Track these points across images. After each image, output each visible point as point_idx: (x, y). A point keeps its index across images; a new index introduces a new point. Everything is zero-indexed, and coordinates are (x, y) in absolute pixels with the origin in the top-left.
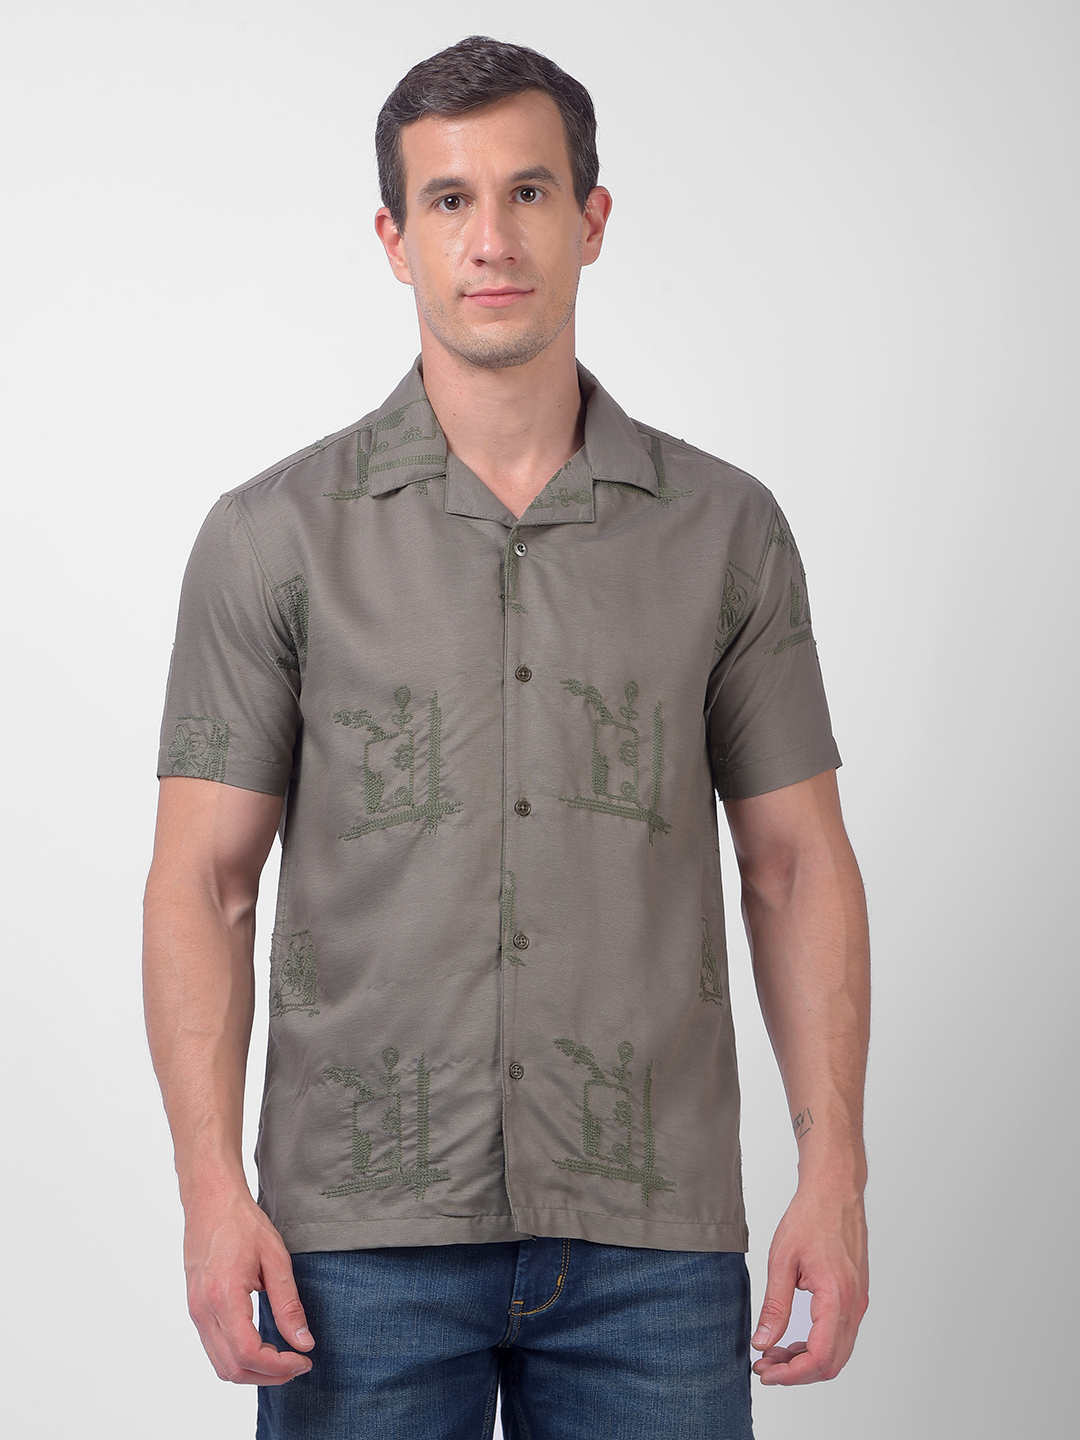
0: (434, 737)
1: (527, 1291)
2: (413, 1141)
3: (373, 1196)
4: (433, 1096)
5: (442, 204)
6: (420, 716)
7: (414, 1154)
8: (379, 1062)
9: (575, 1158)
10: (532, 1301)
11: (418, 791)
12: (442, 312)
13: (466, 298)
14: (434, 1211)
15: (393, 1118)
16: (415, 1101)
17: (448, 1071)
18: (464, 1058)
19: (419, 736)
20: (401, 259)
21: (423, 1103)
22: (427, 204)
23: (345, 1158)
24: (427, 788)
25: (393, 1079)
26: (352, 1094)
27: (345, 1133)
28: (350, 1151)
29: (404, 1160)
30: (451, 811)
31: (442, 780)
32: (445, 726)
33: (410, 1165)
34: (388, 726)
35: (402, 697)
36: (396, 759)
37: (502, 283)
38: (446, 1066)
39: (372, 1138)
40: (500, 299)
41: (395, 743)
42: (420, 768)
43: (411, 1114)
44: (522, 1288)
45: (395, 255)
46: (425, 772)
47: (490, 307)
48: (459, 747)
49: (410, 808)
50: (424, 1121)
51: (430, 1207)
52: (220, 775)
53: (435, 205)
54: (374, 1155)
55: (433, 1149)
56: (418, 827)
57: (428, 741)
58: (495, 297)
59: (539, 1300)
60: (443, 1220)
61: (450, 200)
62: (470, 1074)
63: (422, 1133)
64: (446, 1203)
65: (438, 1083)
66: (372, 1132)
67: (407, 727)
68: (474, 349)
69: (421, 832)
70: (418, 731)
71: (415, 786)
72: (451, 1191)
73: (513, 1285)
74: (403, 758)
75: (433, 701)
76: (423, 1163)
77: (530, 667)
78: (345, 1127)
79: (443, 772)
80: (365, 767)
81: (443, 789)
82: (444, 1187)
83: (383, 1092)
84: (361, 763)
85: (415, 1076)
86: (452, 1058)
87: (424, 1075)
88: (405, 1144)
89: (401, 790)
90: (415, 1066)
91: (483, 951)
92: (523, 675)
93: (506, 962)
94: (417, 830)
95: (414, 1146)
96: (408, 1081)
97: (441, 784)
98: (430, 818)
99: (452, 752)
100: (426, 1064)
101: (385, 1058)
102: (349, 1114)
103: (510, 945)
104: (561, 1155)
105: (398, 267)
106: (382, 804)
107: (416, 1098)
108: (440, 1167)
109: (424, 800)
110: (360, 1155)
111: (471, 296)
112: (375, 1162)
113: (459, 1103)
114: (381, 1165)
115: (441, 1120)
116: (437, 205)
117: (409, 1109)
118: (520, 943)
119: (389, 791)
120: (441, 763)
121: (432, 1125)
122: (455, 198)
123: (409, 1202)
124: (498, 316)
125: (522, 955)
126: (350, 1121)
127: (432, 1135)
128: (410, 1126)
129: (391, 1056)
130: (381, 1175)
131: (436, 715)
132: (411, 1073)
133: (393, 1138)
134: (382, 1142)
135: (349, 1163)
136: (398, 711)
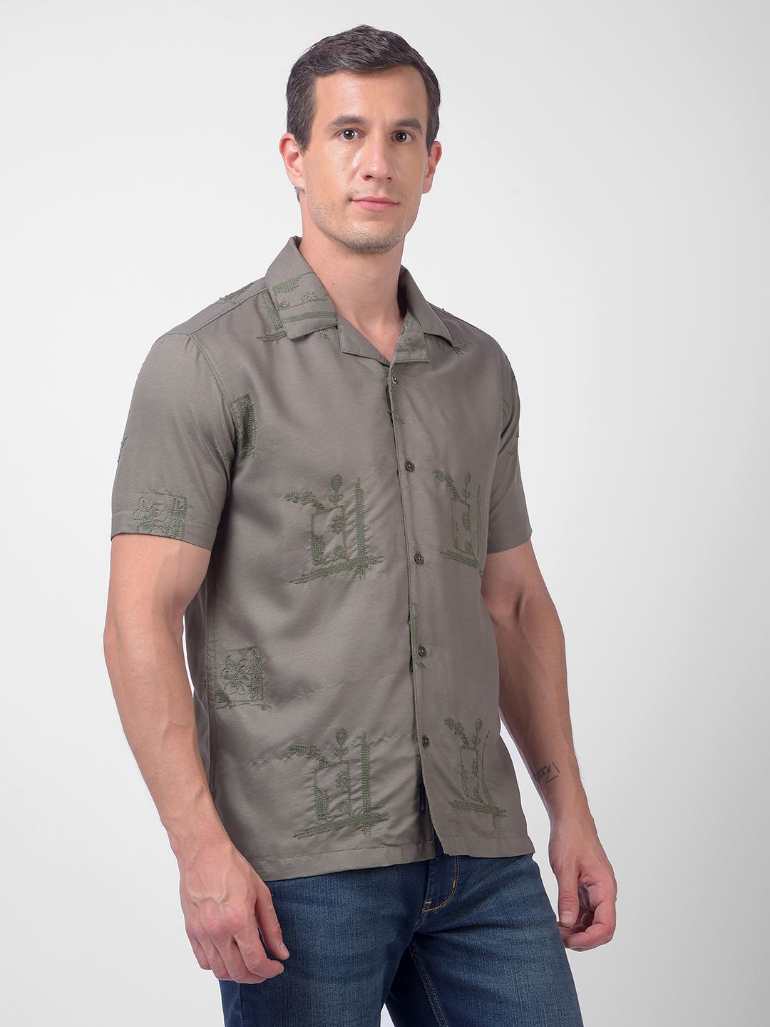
0: (360, 511)
1: (434, 895)
2: (360, 794)
3: (333, 835)
4: (373, 762)
5: (342, 135)
6: (349, 495)
7: (360, 803)
8: (334, 741)
9: (460, 800)
10: (438, 901)
11: (350, 548)
12: (332, 210)
13: (353, 202)
14: (379, 842)
15: (344, 779)
16: (359, 766)
17: (382, 744)
18: (393, 734)
19: (348, 509)
20: (297, 171)
21: (366, 766)
22: (333, 133)
23: (310, 809)
24: (356, 546)
25: (343, 751)
26: (313, 763)
27: (309, 791)
28: (314, 803)
29: (353, 808)
30: (375, 561)
31: (367, 540)
32: (366, 502)
33: (358, 811)
34: (325, 503)
35: (336, 482)
36: (333, 526)
37: (381, 194)
38: (381, 740)
39: (329, 793)
40: (378, 205)
41: (331, 515)
42: (350, 531)
43: (358, 775)
44: (432, 892)
45: (292, 167)
46: (353, 534)
47: (371, 210)
48: (378, 517)
49: (343, 561)
50: (367, 779)
51: (376, 840)
52: (180, 535)
53: (337, 135)
54: (332, 805)
55: (375, 800)
56: (352, 573)
57: (355, 513)
58: (375, 204)
59: (442, 899)
60: (385, 849)
61: (347, 133)
62: (398, 745)
63: (366, 788)
64: (388, 836)
65: (375, 754)
66: (329, 790)
67: (340, 503)
68: (355, 238)
69: (354, 577)
70: (347, 506)
71: (347, 545)
72: (389, 828)
73: (426, 891)
74: (338, 524)
75: (357, 485)
76: (368, 809)
77: (413, 462)
78: (309, 787)
79: (368, 535)
80: (312, 532)
81: (368, 546)
82: (385, 825)
83: (337, 760)
84: (309, 529)
85: (359, 748)
86: (385, 735)
87: (366, 747)
88: (354, 796)
89: (338, 548)
90: (359, 741)
91: (400, 660)
92: (409, 467)
93: (415, 667)
94: (351, 576)
95: (360, 797)
96: (354, 752)
97: (366, 543)
98: (360, 567)
99: (373, 521)
100: (367, 740)
101: (338, 738)
102: (311, 778)
103: (416, 655)
104: (453, 798)
105: (294, 175)
106: (324, 557)
107: (360, 764)
108: (380, 811)
109: (354, 555)
110: (321, 807)
111: (358, 201)
112: (332, 810)
113: (391, 766)
114: (337, 812)
115: (378, 778)
116: (339, 135)
117: (356, 772)
118: (423, 653)
119: (329, 549)
120: (365, 529)
121: (372, 783)
122: (351, 131)
123: (360, 837)
124: (374, 217)
125: (425, 661)
126: (311, 783)
127: (373, 789)
128: (357, 784)
129: (342, 735)
130: (337, 819)
131: (360, 495)
132: (357, 746)
133: (345, 793)
134: (336, 796)
135: (313, 812)
136: (333, 492)
